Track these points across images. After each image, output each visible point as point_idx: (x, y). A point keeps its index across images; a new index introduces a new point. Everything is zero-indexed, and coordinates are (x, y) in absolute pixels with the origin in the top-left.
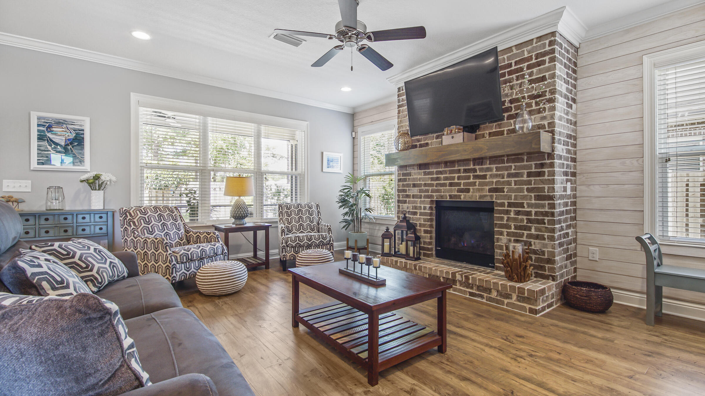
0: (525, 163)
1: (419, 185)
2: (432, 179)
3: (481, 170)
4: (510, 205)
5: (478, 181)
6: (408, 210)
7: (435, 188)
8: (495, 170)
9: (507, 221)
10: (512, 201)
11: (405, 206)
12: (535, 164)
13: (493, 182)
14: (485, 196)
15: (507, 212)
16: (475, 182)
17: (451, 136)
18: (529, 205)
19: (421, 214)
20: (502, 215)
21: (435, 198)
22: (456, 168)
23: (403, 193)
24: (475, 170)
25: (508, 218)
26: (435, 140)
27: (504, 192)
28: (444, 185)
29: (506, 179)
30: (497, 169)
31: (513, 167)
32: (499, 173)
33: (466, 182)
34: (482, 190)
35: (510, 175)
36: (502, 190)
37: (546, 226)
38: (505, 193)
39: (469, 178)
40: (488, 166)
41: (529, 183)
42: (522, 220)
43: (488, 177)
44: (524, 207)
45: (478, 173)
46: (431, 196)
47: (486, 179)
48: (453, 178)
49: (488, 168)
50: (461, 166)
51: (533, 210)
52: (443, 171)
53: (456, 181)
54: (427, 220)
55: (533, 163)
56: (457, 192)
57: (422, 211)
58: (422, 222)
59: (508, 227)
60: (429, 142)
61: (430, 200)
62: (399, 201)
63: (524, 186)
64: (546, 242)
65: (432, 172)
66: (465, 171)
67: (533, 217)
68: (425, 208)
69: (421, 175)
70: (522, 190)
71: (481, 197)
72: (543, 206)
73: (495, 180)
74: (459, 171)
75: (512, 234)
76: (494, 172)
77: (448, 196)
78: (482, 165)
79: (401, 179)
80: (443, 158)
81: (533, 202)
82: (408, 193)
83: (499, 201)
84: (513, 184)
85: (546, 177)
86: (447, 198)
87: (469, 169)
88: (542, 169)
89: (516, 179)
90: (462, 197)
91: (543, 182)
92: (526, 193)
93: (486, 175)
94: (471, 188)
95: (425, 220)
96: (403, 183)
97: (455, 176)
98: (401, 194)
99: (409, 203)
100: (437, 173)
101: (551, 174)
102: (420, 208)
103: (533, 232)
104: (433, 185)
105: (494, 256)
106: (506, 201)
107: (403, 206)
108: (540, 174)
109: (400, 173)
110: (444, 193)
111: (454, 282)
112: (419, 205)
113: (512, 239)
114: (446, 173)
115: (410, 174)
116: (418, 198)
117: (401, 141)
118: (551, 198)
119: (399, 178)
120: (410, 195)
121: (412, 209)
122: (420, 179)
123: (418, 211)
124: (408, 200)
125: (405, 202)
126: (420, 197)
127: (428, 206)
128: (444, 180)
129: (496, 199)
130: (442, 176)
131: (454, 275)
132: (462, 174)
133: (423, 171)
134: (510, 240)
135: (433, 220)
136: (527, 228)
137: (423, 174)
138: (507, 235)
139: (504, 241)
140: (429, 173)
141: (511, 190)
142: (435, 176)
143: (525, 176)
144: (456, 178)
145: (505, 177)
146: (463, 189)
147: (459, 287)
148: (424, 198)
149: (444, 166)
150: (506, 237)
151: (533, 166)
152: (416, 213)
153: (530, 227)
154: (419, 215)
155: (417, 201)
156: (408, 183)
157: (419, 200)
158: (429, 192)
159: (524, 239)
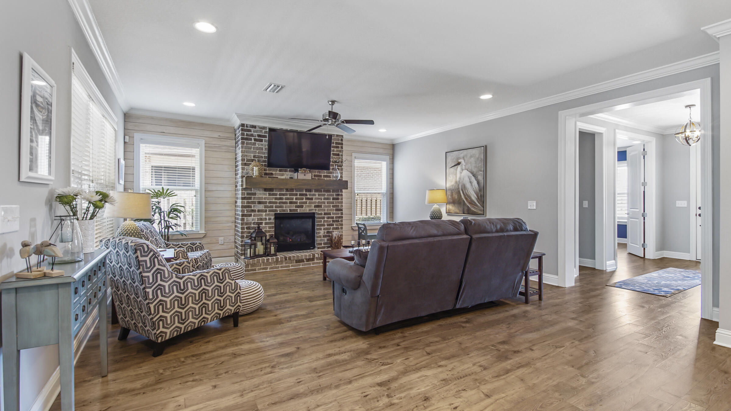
0: (331, 193)
1: (266, 203)
2: (276, 199)
3: (310, 195)
4: (325, 214)
5: (308, 201)
6: (253, 221)
7: (278, 205)
8: (317, 195)
9: (323, 222)
10: (326, 212)
12: (336, 194)
14: (312, 210)
15: (324, 218)
16: (307, 202)
17: (303, 174)
18: (333, 214)
19: (266, 224)
20: (321, 219)
21: (279, 211)
22: (294, 193)
23: (247, 209)
24: (306, 195)
25: (324, 220)
26: (278, 172)
28: (286, 203)
29: (323, 201)
30: (319, 195)
31: (326, 195)
32: (320, 197)
34: (311, 206)
35: (325, 199)
36: (321, 206)
37: (340, 223)
38: (323, 208)
39: (303, 199)
40: (314, 193)
41: (333, 203)
42: (330, 221)
43: (314, 199)
44: (331, 215)
45: (308, 197)
46: (276, 210)
47: (313, 200)
48: (293, 199)
49: (314, 194)
50: (297, 192)
51: (335, 216)
52: (285, 193)
53: (294, 200)
54: (272, 227)
55: (335, 193)
56: (295, 207)
57: (268, 221)
58: (268, 229)
59: (324, 225)
60: (274, 172)
61: (274, 213)
62: (243, 215)
63: (331, 204)
64: (340, 230)
65: (276, 193)
66: (300, 195)
67: (335, 219)
68: (270, 219)
69: (267, 195)
70: (330, 206)
71: (310, 210)
72: (338, 214)
73: (317, 201)
74: (296, 195)
75: (326, 229)
76: (317, 196)
77: (288, 210)
78: (310, 192)
79: (245, 197)
81: (335, 212)
82: (253, 209)
83: (319, 212)
84: (326, 203)
85: (340, 201)
87: (303, 194)
88: (338, 196)
89: (328, 201)
90: (298, 210)
91: (339, 203)
92: (332, 208)
94: (304, 205)
95: (270, 228)
96: (247, 200)
97: (293, 198)
98: (245, 209)
99: (254, 216)
100: (280, 195)
101: (342, 199)
102: (266, 219)
103: (335, 226)
104: (276, 203)
105: (315, 242)
106: (323, 212)
107: (248, 218)
108: (338, 199)
109: (245, 193)
110: (285, 208)
111: (313, 259)
112: (264, 217)
113: (326, 231)
114: (287, 195)
115: (255, 194)
116: (263, 212)
117: (256, 169)
118: (342, 210)
119: (243, 196)
120: (256, 210)
121: (257, 220)
122: (265, 198)
123: (264, 222)
124: (253, 214)
125: (250, 215)
126: (266, 211)
127: (273, 217)
128: (285, 200)
129: (318, 211)
130: (284, 197)
131: (314, 255)
132: (298, 197)
133: (268, 192)
134: (325, 232)
135: (274, 227)
136: (332, 225)
137: (268, 195)
138: (324, 230)
139: (322, 232)
140: (273, 195)
141: (325, 206)
142: (278, 196)
143: (331, 199)
144: (294, 199)
145: (323, 199)
146: (299, 205)
147: (316, 261)
148: (269, 212)
149: (285, 191)
150: (323, 231)
151: (335, 195)
152: (261, 223)
153: (333, 224)
154: (265, 225)
155: (262, 214)
156: (252, 201)
157: (264, 213)
158: (273, 208)
159: (331, 230)
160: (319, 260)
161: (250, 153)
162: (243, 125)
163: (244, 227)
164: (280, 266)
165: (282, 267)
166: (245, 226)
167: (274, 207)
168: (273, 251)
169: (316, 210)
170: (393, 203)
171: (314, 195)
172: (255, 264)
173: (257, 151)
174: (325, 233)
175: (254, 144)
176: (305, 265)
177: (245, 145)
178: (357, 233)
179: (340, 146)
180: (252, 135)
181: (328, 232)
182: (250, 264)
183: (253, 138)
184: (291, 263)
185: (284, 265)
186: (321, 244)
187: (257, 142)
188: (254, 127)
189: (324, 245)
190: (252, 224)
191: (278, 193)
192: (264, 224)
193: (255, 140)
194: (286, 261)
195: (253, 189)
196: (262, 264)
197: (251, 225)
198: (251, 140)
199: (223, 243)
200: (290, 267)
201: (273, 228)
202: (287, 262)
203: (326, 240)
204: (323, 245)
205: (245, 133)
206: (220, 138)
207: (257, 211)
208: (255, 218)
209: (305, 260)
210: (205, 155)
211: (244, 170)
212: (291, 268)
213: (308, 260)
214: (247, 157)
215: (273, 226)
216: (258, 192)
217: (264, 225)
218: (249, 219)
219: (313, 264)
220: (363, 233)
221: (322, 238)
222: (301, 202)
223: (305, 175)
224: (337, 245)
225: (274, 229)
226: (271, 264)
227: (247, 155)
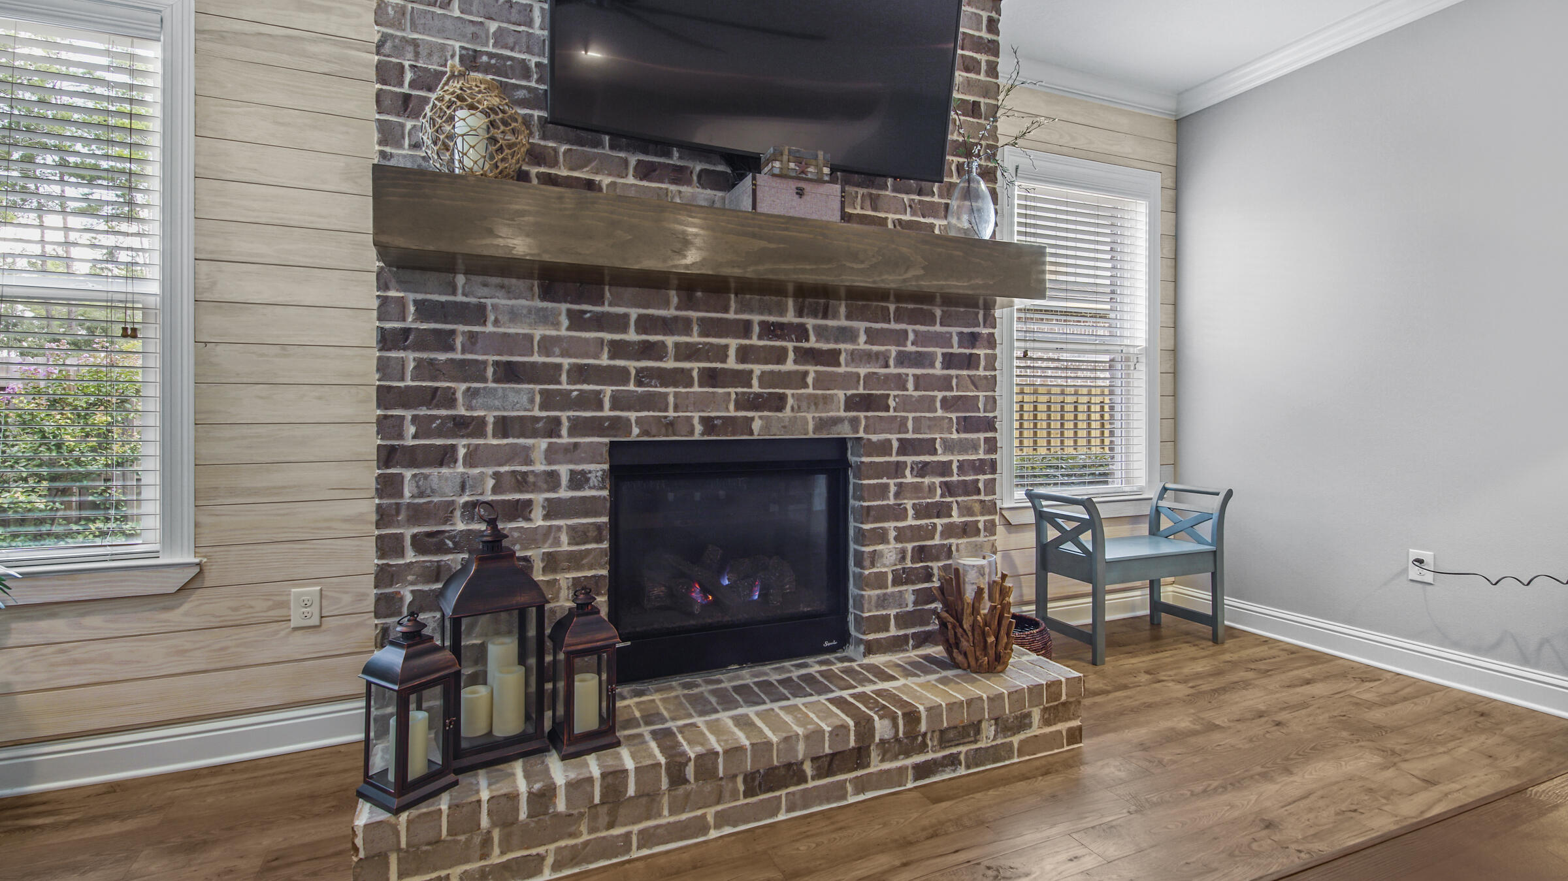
0: (938, 328)
1: (550, 373)
2: (618, 349)
3: (821, 333)
4: (906, 447)
5: (812, 369)
6: (465, 498)
7: (632, 387)
8: (863, 338)
9: (896, 495)
10: (909, 436)
11: (443, 479)
12: (960, 334)
13: (858, 375)
14: (836, 421)
15: (897, 470)
16: (806, 373)
17: (793, 185)
18: (949, 447)
19: (554, 509)
20: (885, 480)
21: (636, 431)
22: (731, 315)
23: (423, 411)
24: (801, 333)
25: (900, 485)
26: (630, 179)
27: (887, 409)
28: (679, 378)
29: (893, 370)
30: (872, 337)
31: (911, 336)
32: (875, 348)
33: (772, 372)
34: (827, 400)
35: (904, 359)
36: (879, 403)
37: (982, 497)
38: (891, 413)
39: (779, 356)
40: (844, 323)
41: (945, 383)
42: (931, 489)
43: (842, 360)
44: (935, 452)
45: (813, 343)
46: (618, 425)
47: (838, 365)
48: (721, 353)
49: (843, 330)
50: (751, 311)
51: (955, 458)
52: (676, 318)
53: (732, 363)
54: (592, 534)
55: (954, 330)
56: (737, 408)
57: (564, 493)
58: (564, 548)
59: (900, 514)
60: (605, 180)
61: (606, 440)
62: (388, 456)
63: (936, 393)
64: (981, 539)
65: (618, 315)
66: (769, 330)
67: (955, 478)
68: (578, 480)
69: (557, 325)
70: (929, 405)
71: (821, 424)
72: (975, 447)
73: (863, 371)
74: (745, 329)
75: (909, 534)
76: (862, 344)
77: (696, 421)
78: (825, 317)
79: (406, 332)
80: (768, 266)
81: (955, 436)
82: (462, 411)
83: (874, 438)
84: (910, 385)
85: (981, 372)
86: (692, 432)
87: (781, 326)
88: (973, 348)
89: (918, 372)
90: (757, 426)
91: (975, 383)
92: (940, 413)
93: (839, 352)
94: (789, 392)
95: (578, 535)
96: (422, 356)
97: (726, 347)
98: (408, 414)
99: (470, 462)
100: (645, 324)
101: (991, 363)
102: (552, 480)
103: (956, 518)
104: (621, 376)
105: (846, 611)
106: (894, 437)
107: (426, 477)
108: (970, 362)
109: (401, 302)
110: (676, 409)
111: (859, 756)
112: (540, 467)
113: (909, 546)
114: (687, 331)
115: (478, 314)
116: (535, 434)
117: (466, 122)
118: (990, 425)
119: (388, 325)
120: (482, 421)
121: (495, 490)
122: (547, 345)
123: (539, 498)
124: (462, 446)
125: (445, 457)
126: (552, 428)
127: (598, 469)
128: (677, 359)
129: (865, 431)
130: (670, 340)
131: (865, 727)
132: (755, 341)
133: (564, 307)
134: (903, 552)
135: (606, 533)
136: (942, 510)
137: (565, 322)
138: (897, 539)
139: (889, 557)
140: (601, 322)
141: (906, 404)
142: (632, 336)
143: (938, 364)
144: (732, 353)
145: (891, 362)
146: (758, 395)
147: (876, 765)
148: (571, 434)
149: (675, 300)
150: (893, 545)
151: (955, 339)
152: (521, 510)
153: (949, 506)
154: (546, 517)
155: (527, 449)
156: (458, 356)
157: (543, 444)
158: (600, 407)
159: (937, 541)
160: (895, 758)
161: (441, 32)
163: (399, 538)
164: (636, 828)
165: (647, 838)
166: (409, 532)
167: (607, 404)
168: (586, 716)
169: (854, 422)
170: (1175, 395)
171: (848, 335)
172: (438, 841)
173: (493, 26)
174: (903, 558)
176: (807, 799)
178: (1030, 538)
179: (983, 58)
181: (922, 553)
182: (399, 850)
184: (718, 802)
185: (666, 819)
186: (881, 623)
189: (899, 626)
190: (458, 513)
191: (634, 313)
192: (537, 515)
194: (681, 790)
195: (460, 280)
196: (496, 834)
197: (447, 520)
199: (315, 621)
200: (705, 829)
201: (599, 540)
202: (687, 795)
203: (910, 598)
204: (893, 631)
207: (490, 429)
208: (477, 471)
209: (808, 768)
210: (197, 80)
211: (401, 147)
212: (713, 834)
213: (829, 764)
214: (417, 55)
215: (598, 527)
216: (501, 303)
217: (538, 520)
218: (435, 482)
219: (861, 786)
220: (1069, 547)
221: (890, 590)
223: (800, 193)
224: (991, 639)
225: (605, 545)
226: (565, 825)
227: (415, 43)
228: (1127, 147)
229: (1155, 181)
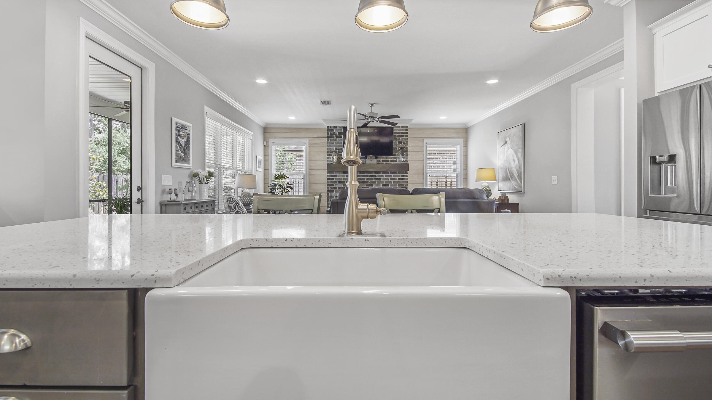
0: (397, 174)
3: (378, 176)
5: (377, 181)
6: (335, 196)
8: (385, 176)
16: (376, 181)
17: (370, 160)
24: (376, 176)
27: (389, 186)
29: (389, 181)
30: (386, 176)
31: (393, 176)
32: (387, 178)
35: (391, 179)
36: (387, 185)
39: (373, 179)
43: (382, 179)
45: (377, 177)
47: (381, 180)
48: (364, 179)
49: (382, 175)
53: (366, 180)
55: (400, 175)
56: (367, 186)
62: (328, 191)
66: (371, 176)
73: (385, 181)
74: (367, 176)
76: (385, 177)
78: (379, 174)
79: (330, 178)
82: (335, 187)
84: (393, 183)
85: (405, 181)
87: (373, 175)
88: (403, 177)
89: (394, 181)
91: (404, 182)
92: (397, 187)
93: (381, 178)
96: (331, 181)
97: (365, 178)
98: (330, 187)
99: (336, 192)
101: (407, 179)
107: (331, 193)
108: (403, 179)
109: (329, 175)
114: (360, 177)
115: (336, 176)
117: (335, 158)
119: (328, 178)
120: (337, 187)
122: (344, 179)
124: (335, 190)
125: (333, 191)
132: (369, 177)
133: (345, 174)
143: (397, 180)
144: (366, 179)
145: (389, 180)
156: (335, 181)
162: (328, 127)
163: (329, 200)
170: (467, 183)
171: (382, 176)
173: (338, 145)
175: (336, 140)
177: (330, 141)
179: (405, 135)
180: (334, 134)
183: (335, 135)
187: (338, 138)
188: (336, 127)
193: (337, 137)
195: (335, 172)
198: (333, 137)
205: (330, 132)
206: (318, 137)
210: (309, 149)
216: (339, 174)
222: (371, 182)
223: (371, 160)
227: (331, 148)
228: (454, 135)
229: (461, 141)
